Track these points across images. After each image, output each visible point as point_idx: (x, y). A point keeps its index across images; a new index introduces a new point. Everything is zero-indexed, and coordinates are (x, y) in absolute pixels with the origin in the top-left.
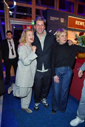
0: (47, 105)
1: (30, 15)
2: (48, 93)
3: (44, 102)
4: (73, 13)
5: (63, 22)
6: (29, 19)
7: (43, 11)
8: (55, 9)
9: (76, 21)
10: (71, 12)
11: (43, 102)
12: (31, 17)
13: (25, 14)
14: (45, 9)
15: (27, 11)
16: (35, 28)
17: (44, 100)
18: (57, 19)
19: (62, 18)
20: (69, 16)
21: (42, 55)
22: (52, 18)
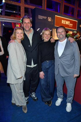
0: (36, 98)
1: (19, 13)
2: (37, 87)
3: (34, 96)
4: (60, 12)
5: (50, 21)
6: (18, 17)
7: (31, 9)
8: (43, 8)
9: (62, 20)
10: (58, 12)
11: (32, 96)
12: (20, 15)
13: (14, 12)
14: (33, 7)
15: (17, 9)
16: (23, 26)
17: (33, 94)
18: (45, 18)
19: (50, 17)
20: (56, 16)
21: (31, 52)
22: (40, 17)
